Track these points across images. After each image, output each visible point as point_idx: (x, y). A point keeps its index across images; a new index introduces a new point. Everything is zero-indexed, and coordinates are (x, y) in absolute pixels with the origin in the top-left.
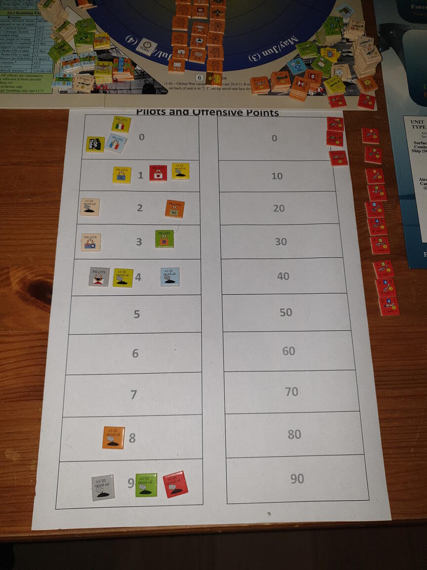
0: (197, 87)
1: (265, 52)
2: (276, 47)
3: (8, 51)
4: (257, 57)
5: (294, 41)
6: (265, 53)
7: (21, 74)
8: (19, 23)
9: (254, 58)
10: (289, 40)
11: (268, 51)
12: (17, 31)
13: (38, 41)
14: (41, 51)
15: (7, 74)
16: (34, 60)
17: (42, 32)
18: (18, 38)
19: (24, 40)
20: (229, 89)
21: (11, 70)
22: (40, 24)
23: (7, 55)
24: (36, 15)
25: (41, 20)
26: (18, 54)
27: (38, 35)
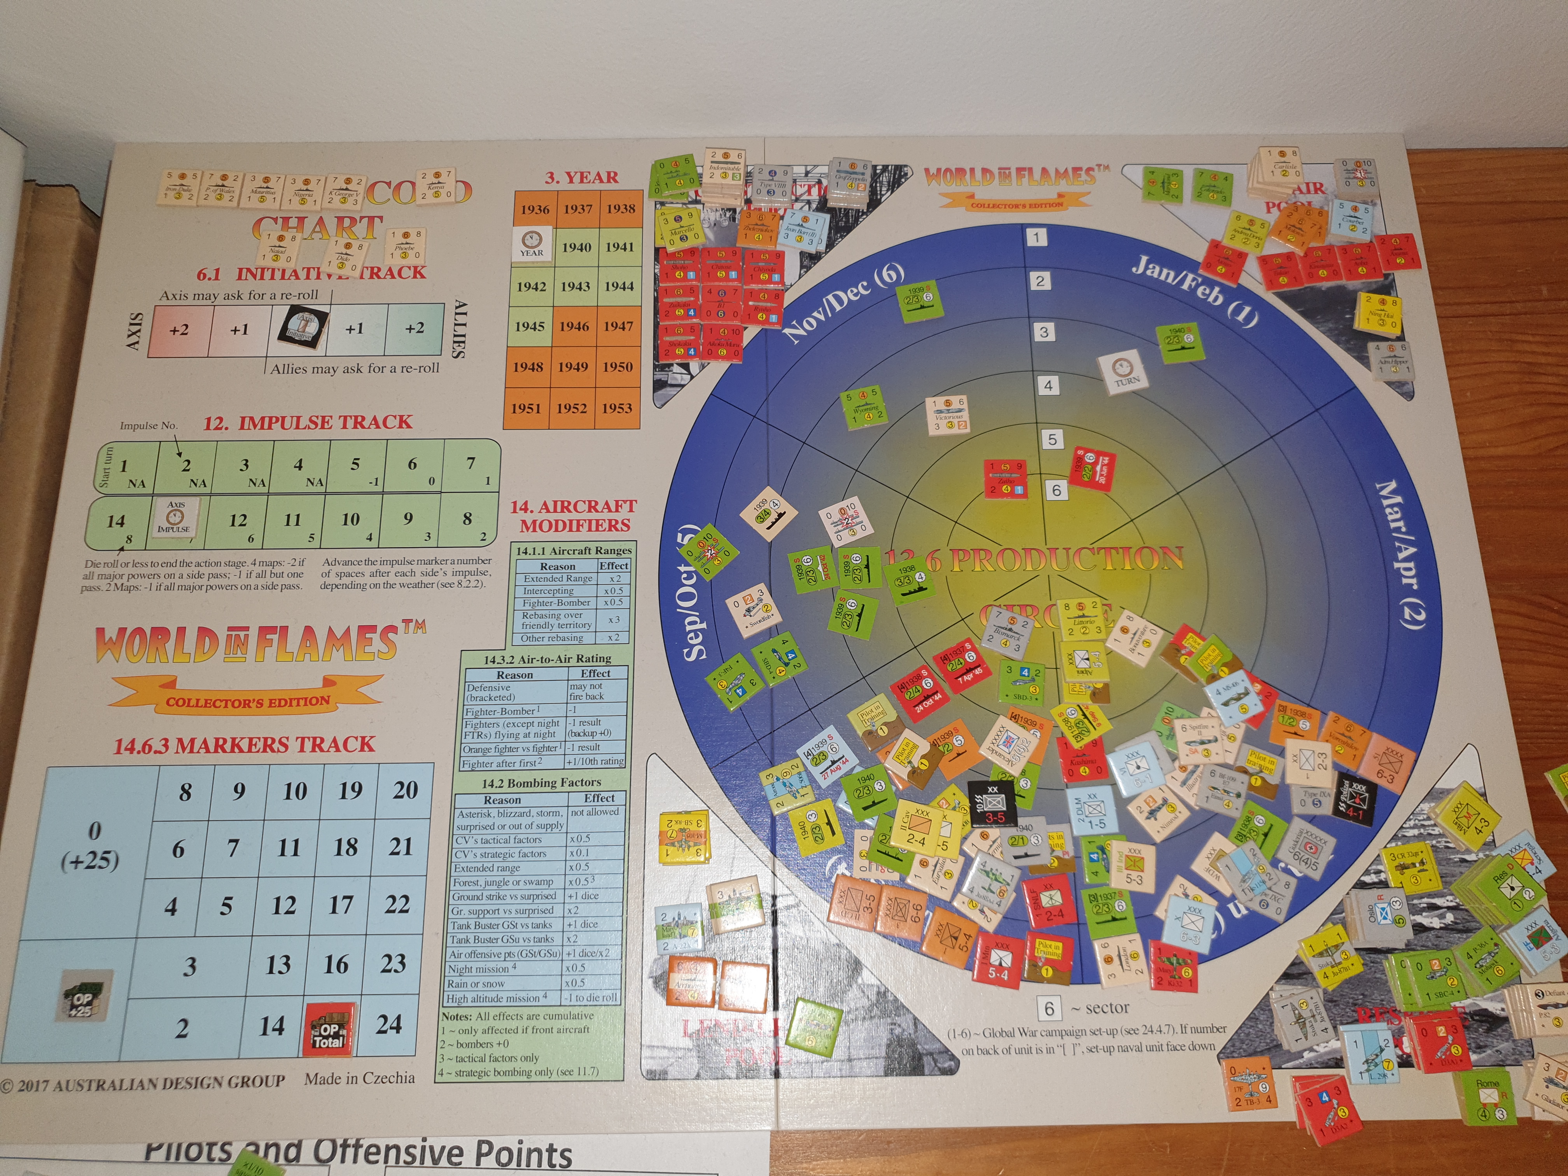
3: (491, 926)
7: (531, 1011)
8: (517, 821)
12: (512, 851)
13: (575, 886)
14: (585, 925)
15: (493, 1012)
16: (565, 957)
17: (584, 852)
18: (518, 879)
19: (534, 886)
20: (1140, 1050)
21: (504, 995)
22: (577, 824)
23: (490, 940)
24: (566, 788)
25: (581, 809)
26: (521, 936)
27: (574, 864)
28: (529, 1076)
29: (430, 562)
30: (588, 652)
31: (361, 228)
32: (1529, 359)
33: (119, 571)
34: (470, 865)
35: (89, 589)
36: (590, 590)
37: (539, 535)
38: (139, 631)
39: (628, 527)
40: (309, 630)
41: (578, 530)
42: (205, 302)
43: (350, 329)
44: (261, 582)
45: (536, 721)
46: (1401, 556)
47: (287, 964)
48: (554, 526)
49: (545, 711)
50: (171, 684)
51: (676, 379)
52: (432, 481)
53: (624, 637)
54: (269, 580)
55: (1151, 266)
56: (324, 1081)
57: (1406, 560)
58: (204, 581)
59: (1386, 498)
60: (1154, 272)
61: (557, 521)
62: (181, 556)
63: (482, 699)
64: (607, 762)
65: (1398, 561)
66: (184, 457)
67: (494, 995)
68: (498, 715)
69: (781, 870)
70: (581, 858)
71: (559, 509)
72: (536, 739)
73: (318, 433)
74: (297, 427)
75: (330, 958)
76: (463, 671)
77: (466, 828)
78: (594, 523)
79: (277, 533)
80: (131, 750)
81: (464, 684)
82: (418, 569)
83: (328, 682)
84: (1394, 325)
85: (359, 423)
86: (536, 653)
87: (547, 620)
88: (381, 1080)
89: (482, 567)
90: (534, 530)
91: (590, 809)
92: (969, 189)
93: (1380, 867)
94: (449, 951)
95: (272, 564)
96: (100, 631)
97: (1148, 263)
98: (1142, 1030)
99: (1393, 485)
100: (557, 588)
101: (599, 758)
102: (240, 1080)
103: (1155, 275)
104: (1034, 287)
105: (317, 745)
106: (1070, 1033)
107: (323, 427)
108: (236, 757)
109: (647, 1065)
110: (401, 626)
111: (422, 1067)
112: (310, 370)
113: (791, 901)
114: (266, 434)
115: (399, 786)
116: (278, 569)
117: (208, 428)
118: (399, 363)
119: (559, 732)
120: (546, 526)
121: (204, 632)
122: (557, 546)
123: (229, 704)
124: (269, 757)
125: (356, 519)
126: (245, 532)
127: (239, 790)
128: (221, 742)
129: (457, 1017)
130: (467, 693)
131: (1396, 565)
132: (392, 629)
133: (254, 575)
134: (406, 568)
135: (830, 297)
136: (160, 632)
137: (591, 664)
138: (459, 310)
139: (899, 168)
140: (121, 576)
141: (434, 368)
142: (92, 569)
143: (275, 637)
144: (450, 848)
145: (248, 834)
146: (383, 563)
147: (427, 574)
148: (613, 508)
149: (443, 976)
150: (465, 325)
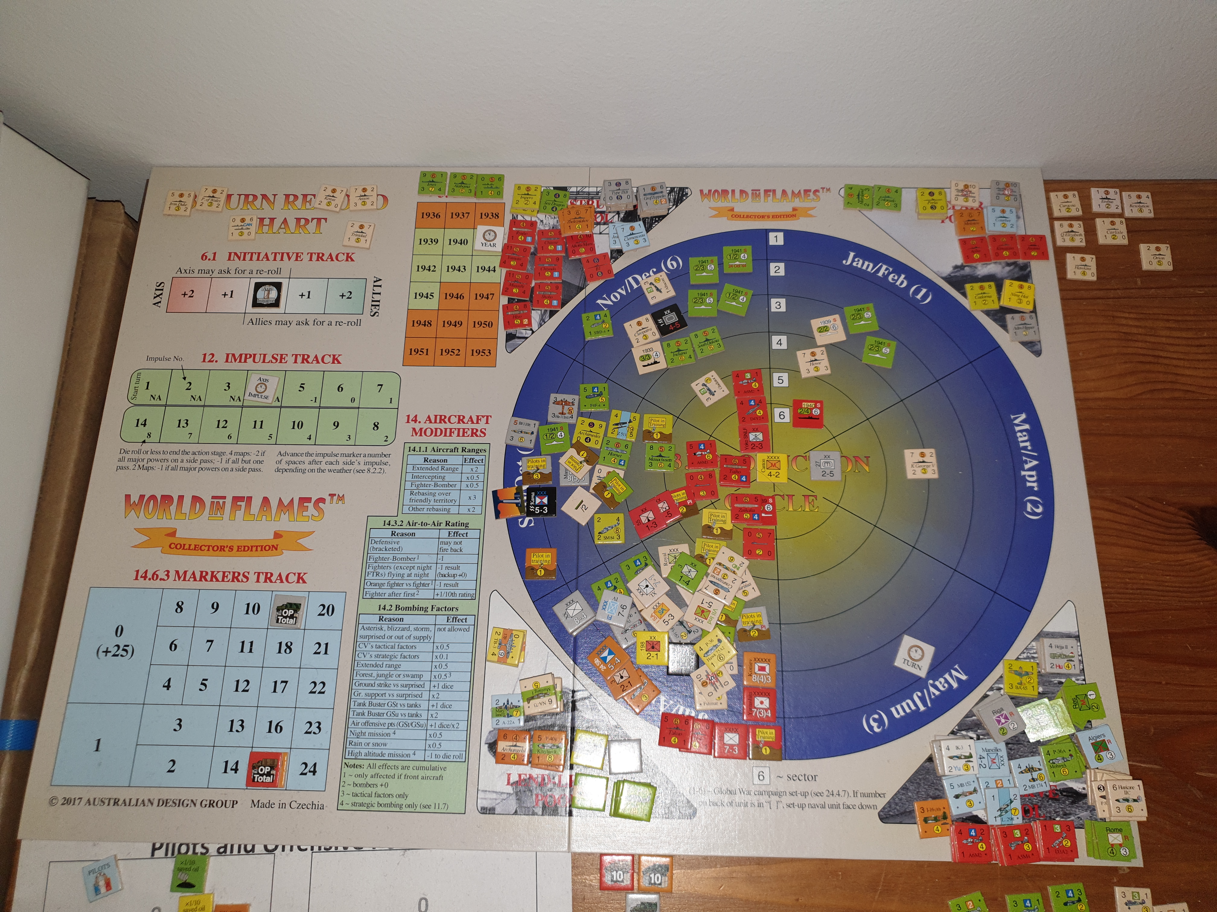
0: (755, 799)
1: (897, 710)
2: (919, 694)
3: (380, 705)
4: (880, 721)
5: (959, 680)
7: (405, 764)
8: (400, 633)
9: (874, 725)
10: (947, 676)
11: (904, 704)
12: (396, 654)
13: (438, 679)
14: (443, 706)
15: (379, 763)
16: (429, 728)
17: (445, 656)
18: (399, 673)
19: (410, 679)
20: (823, 807)
21: (386, 752)
22: (441, 637)
23: (379, 714)
24: (435, 612)
25: (444, 627)
26: (399, 712)
27: (438, 664)
28: (401, 807)
29: (349, 456)
30: (453, 519)
31: (312, 226)
32: (1125, 330)
33: (142, 456)
34: (367, 663)
35: (121, 468)
36: (456, 477)
37: (424, 439)
38: (153, 497)
39: (485, 434)
40: (266, 500)
41: (450, 435)
42: (206, 275)
43: (302, 295)
44: (235, 466)
45: (416, 565)
46: (1027, 467)
47: (242, 726)
48: (434, 432)
49: (423, 559)
50: (173, 534)
51: (522, 333)
52: (353, 400)
53: (478, 510)
54: (240, 465)
55: (856, 260)
56: (264, 806)
57: (1030, 469)
58: (196, 465)
59: (1018, 425)
60: (859, 264)
61: (436, 429)
62: (182, 447)
63: (381, 550)
64: (463, 595)
65: (1024, 470)
66: (187, 380)
67: (379, 752)
68: (390, 561)
69: (580, 674)
70: (443, 660)
71: (438, 421)
72: (416, 578)
73: (277, 366)
74: (264, 362)
75: (271, 722)
76: (368, 530)
77: (365, 637)
78: (461, 431)
79: (248, 433)
80: (145, 577)
81: (369, 539)
82: (341, 460)
83: (277, 535)
84: (1028, 303)
85: (305, 359)
86: (418, 519)
87: (427, 497)
88: (301, 806)
89: (384, 460)
90: (421, 435)
91: (450, 627)
92: (731, 205)
93: (1001, 686)
94: (351, 721)
95: (243, 454)
96: (128, 497)
97: (854, 257)
98: (826, 793)
99: (1023, 416)
100: (435, 475)
101: (458, 592)
102: (208, 803)
103: (859, 266)
104: (772, 273)
105: (268, 578)
106: (775, 794)
107: (281, 362)
108: (214, 585)
109: (482, 803)
110: (328, 499)
111: (329, 799)
112: (274, 323)
113: (585, 694)
114: (243, 366)
115: (322, 607)
116: (247, 458)
117: (204, 361)
118: (334, 320)
119: (432, 574)
120: (429, 432)
121: (196, 499)
122: (435, 446)
123: (211, 548)
124: (236, 585)
125: (301, 425)
126: (227, 432)
127: (215, 606)
128: (204, 574)
129: (354, 766)
130: (370, 545)
131: (1023, 473)
132: (322, 500)
133: (230, 461)
134: (333, 459)
135: (630, 279)
136: (167, 499)
137: (455, 527)
138: (377, 284)
139: (682, 189)
140: (143, 460)
141: (358, 323)
142: (124, 455)
143: (243, 504)
144: (354, 650)
145: (220, 637)
146: (317, 455)
147: (347, 463)
148: (475, 421)
149: (346, 737)
150: (380, 294)
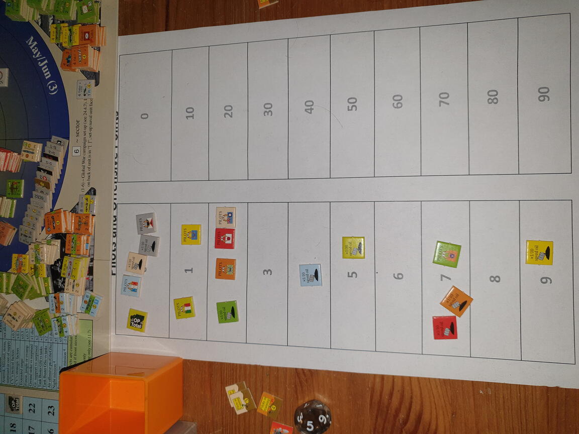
0: (87, 155)
1: (46, 76)
2: (40, 63)
3: (40, 371)
4: (52, 85)
5: (33, 41)
6: (48, 75)
7: (69, 356)
8: (6, 359)
9: (54, 88)
10: (31, 47)
11: (44, 71)
12: (16, 362)
18: (25, 360)
19: (28, 353)
20: (91, 117)
22: (8, 336)
23: (45, 371)
26: (44, 359)
27: (22, 337)
34: (20, 379)
77: (8, 380)
94: (48, 388)
98: (85, 115)
106: (85, 143)
144: (14, 386)
